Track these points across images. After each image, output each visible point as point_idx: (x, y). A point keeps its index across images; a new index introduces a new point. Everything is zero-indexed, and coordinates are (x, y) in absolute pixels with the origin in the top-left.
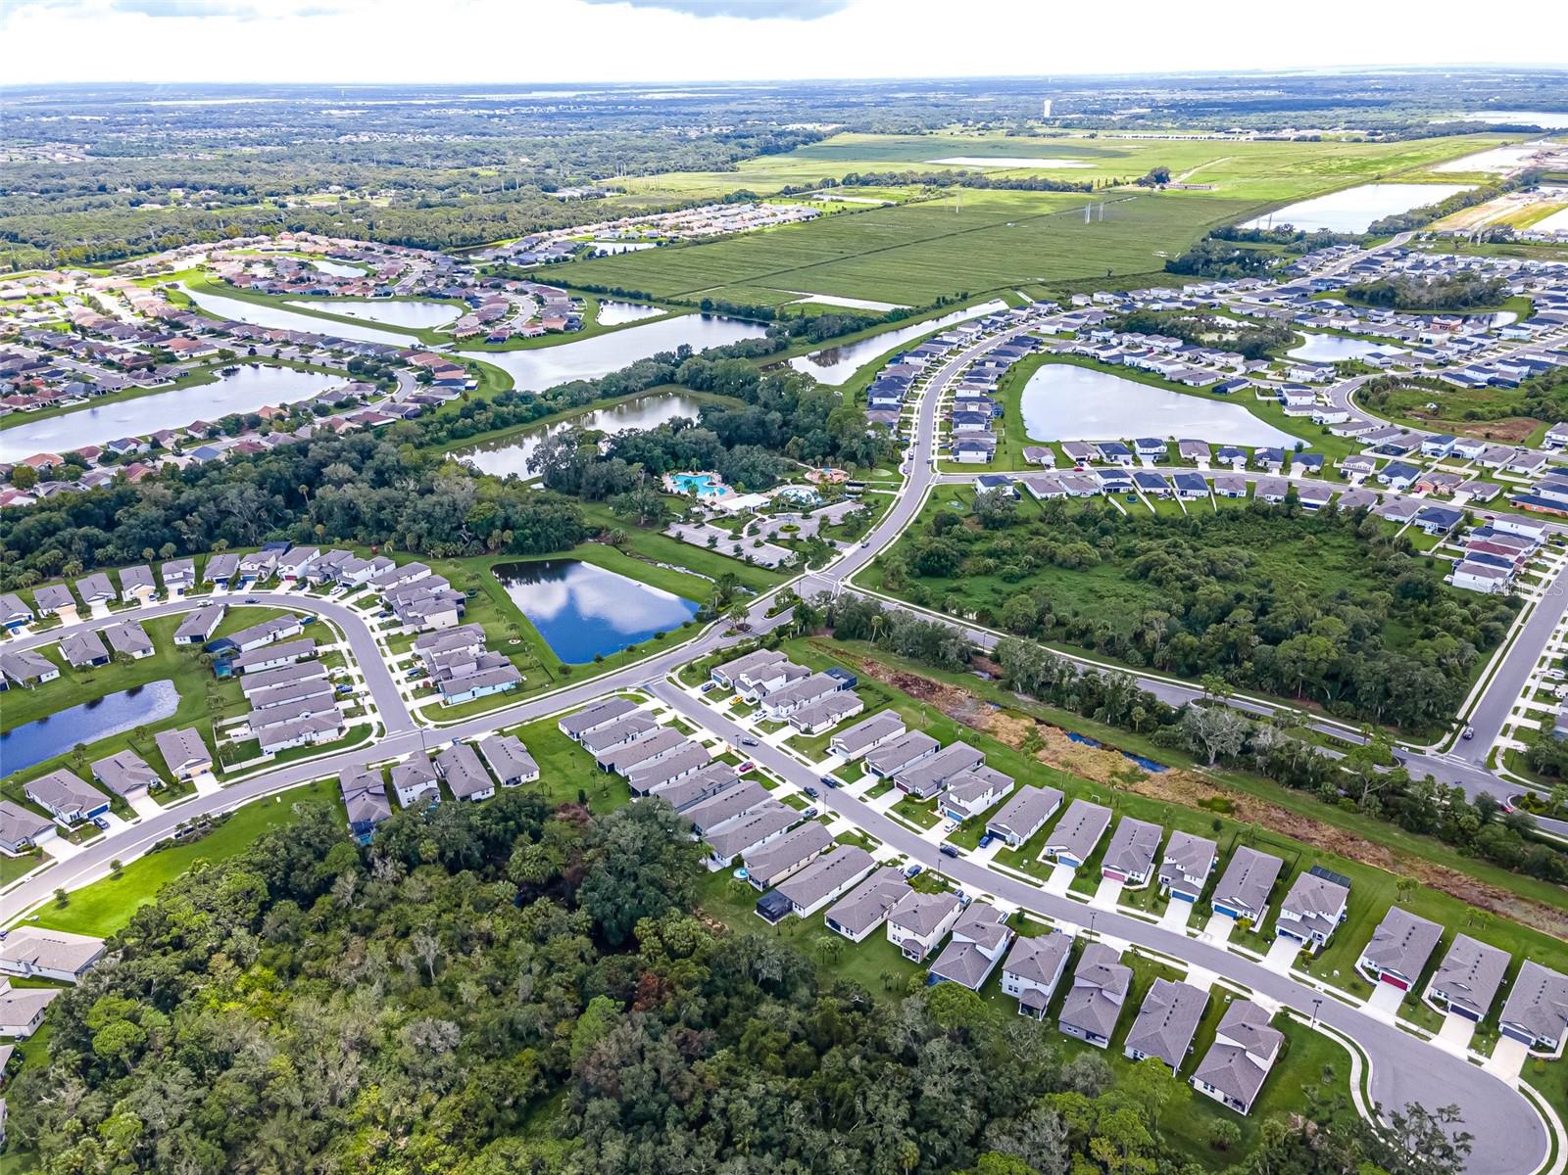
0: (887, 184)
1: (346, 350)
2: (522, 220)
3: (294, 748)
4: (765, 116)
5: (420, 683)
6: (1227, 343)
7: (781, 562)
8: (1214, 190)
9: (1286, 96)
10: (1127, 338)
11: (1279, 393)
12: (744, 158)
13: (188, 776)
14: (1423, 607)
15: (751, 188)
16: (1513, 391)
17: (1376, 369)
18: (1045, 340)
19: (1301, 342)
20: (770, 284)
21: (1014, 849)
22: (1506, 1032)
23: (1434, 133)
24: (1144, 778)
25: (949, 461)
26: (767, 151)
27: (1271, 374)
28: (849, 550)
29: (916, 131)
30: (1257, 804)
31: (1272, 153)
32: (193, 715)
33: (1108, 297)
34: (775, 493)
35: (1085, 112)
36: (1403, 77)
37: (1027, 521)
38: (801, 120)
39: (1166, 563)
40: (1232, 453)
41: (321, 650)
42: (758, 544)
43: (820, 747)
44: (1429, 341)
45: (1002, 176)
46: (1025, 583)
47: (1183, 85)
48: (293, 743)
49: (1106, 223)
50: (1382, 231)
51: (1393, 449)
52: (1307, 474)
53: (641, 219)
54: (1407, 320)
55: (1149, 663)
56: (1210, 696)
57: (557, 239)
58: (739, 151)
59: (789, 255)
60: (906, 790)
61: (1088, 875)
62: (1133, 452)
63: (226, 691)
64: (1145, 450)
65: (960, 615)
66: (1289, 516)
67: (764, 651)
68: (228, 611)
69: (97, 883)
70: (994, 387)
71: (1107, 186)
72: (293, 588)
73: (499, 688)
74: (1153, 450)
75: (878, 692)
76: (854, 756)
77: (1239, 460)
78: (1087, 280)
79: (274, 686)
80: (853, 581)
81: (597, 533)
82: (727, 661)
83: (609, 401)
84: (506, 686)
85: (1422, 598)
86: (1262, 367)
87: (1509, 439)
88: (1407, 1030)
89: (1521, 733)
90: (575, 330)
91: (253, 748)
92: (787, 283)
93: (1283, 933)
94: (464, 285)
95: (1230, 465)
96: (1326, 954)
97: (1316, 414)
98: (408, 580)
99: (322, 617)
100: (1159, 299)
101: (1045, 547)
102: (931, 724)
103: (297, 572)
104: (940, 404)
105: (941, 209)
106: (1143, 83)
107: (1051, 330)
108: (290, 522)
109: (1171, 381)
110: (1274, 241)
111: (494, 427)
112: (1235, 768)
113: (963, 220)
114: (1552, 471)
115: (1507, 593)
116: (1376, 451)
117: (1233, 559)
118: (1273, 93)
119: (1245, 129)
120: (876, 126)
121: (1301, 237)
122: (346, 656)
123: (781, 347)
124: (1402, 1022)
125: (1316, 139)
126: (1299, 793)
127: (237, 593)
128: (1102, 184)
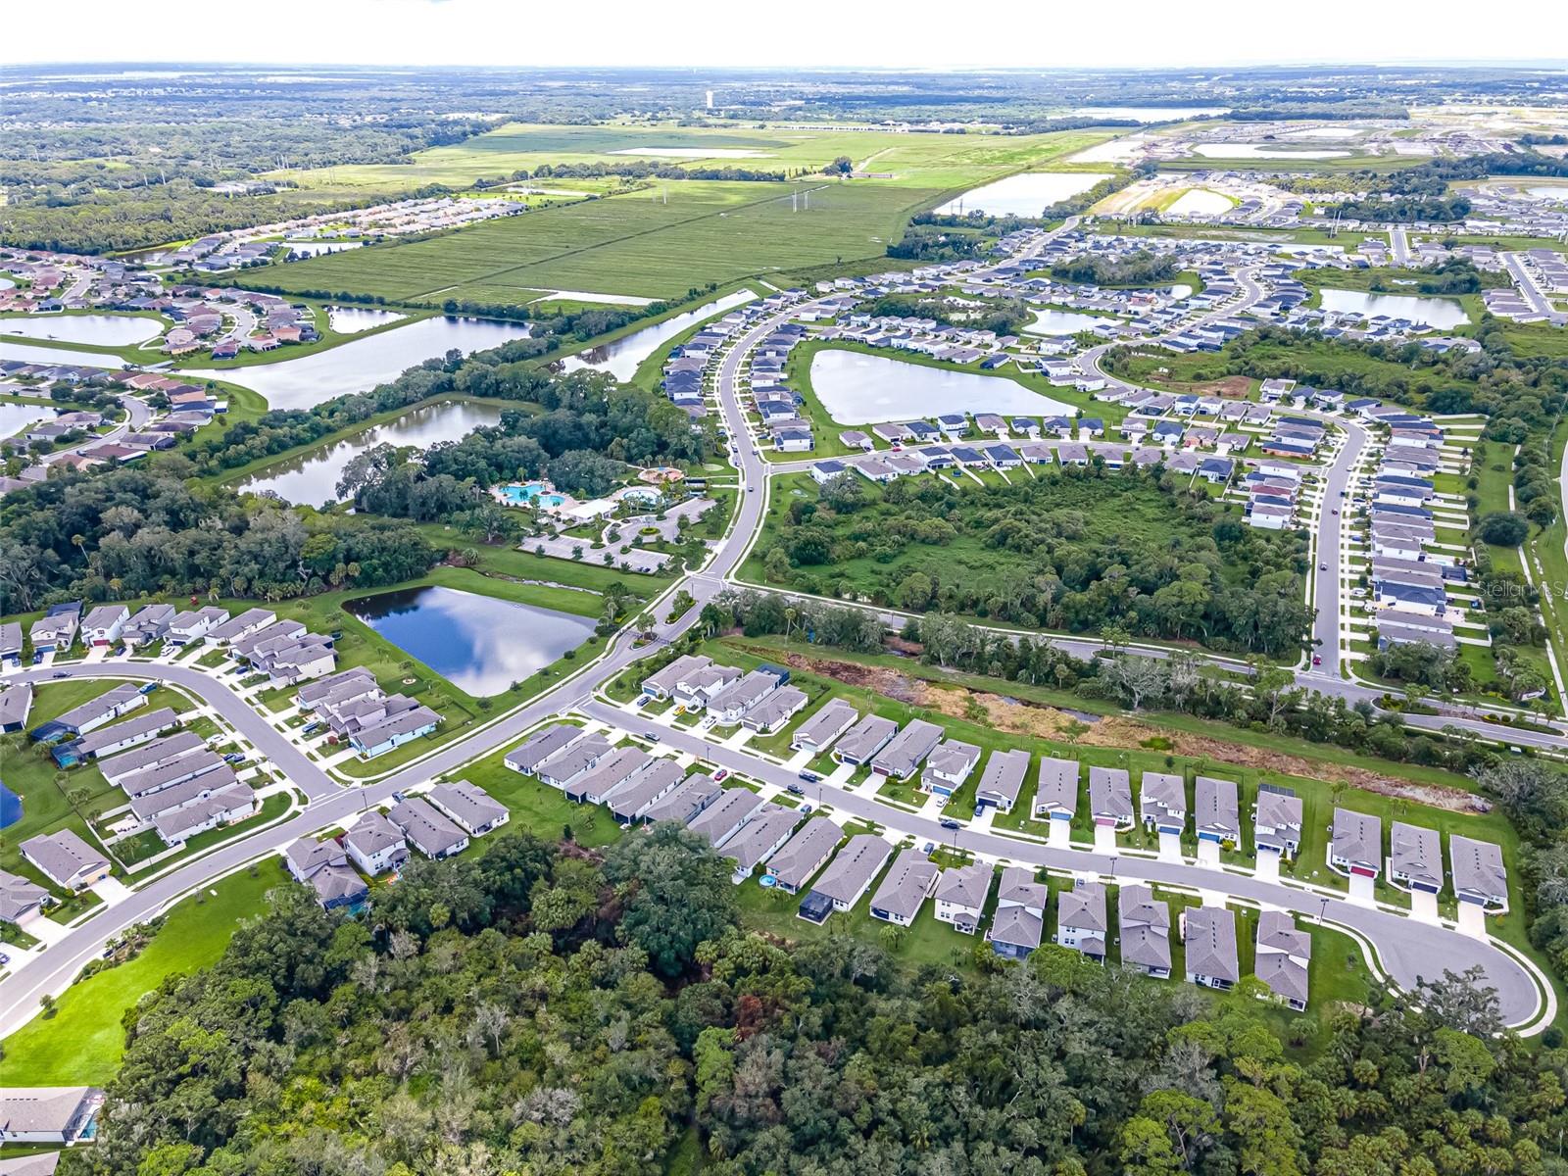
0: (582, 176)
1: (37, 375)
2: (192, 220)
3: (204, 833)
4: (418, 104)
5: (325, 738)
6: (975, 322)
7: (660, 566)
8: (895, 178)
9: (918, 92)
10: (885, 321)
11: (1038, 366)
12: (416, 150)
13: (84, 886)
14: (1240, 547)
15: (442, 181)
16: (1218, 354)
17: (1106, 339)
18: (809, 327)
19: (1034, 319)
20: (507, 281)
21: (1007, 812)
22: (1463, 898)
23: (1058, 127)
24: (1086, 729)
25: (775, 451)
26: (439, 141)
27: (1023, 348)
28: (718, 547)
29: (585, 121)
30: (1190, 737)
31: (930, 144)
32: (52, 816)
33: (850, 283)
34: (620, 495)
35: (744, 103)
36: (1010, 77)
37: (874, 503)
38: (459, 109)
39: (1020, 531)
40: (1027, 423)
41: (184, 718)
42: (625, 551)
43: (784, 743)
44: (1136, 313)
45: (696, 166)
46: (901, 561)
47: (823, 79)
48: (203, 827)
49: (812, 211)
50: (1057, 214)
51: (1154, 410)
52: (1093, 437)
53: (332, 216)
54: (1110, 294)
55: (1043, 623)
56: (1110, 647)
57: (245, 241)
58: (407, 142)
59: (513, 250)
60: (886, 773)
61: (1082, 825)
62: (938, 429)
63: (81, 781)
64: (951, 427)
65: (854, 599)
66: (1098, 477)
67: (685, 657)
68: (37, 692)
69: (28, 1026)
70: (784, 376)
71: (798, 175)
72: (108, 654)
73: (418, 733)
74: (958, 426)
75: (814, 683)
76: (821, 748)
77: (1034, 430)
78: (823, 266)
79: (147, 767)
80: (737, 576)
81: (445, 556)
82: (654, 672)
83: (388, 415)
84: (426, 729)
85: (1237, 539)
86: (1013, 343)
87: (1234, 395)
88: (1388, 911)
89: (1355, 646)
90: (312, 341)
91: (151, 841)
92: (524, 280)
93: (1261, 847)
94: (151, 295)
95: (1026, 435)
96: (1301, 859)
97: (1079, 383)
98: (253, 629)
99: (166, 683)
100: (894, 281)
101: (906, 526)
102: (877, 707)
103: (109, 635)
104: (738, 396)
105: (649, 201)
106: (783, 76)
107: (811, 317)
108: (71, 579)
109: (941, 360)
110: (969, 225)
111: (270, 451)
112: (1157, 709)
113: (675, 210)
114: (1280, 420)
115: (1293, 527)
116: (1139, 412)
117: (1072, 520)
118: (906, 88)
119: (898, 122)
120: (543, 116)
121: (991, 221)
122: (217, 722)
123: (553, 347)
124: (1382, 905)
125: (962, 132)
126: (1217, 723)
127: (34, 668)
128: (793, 174)
